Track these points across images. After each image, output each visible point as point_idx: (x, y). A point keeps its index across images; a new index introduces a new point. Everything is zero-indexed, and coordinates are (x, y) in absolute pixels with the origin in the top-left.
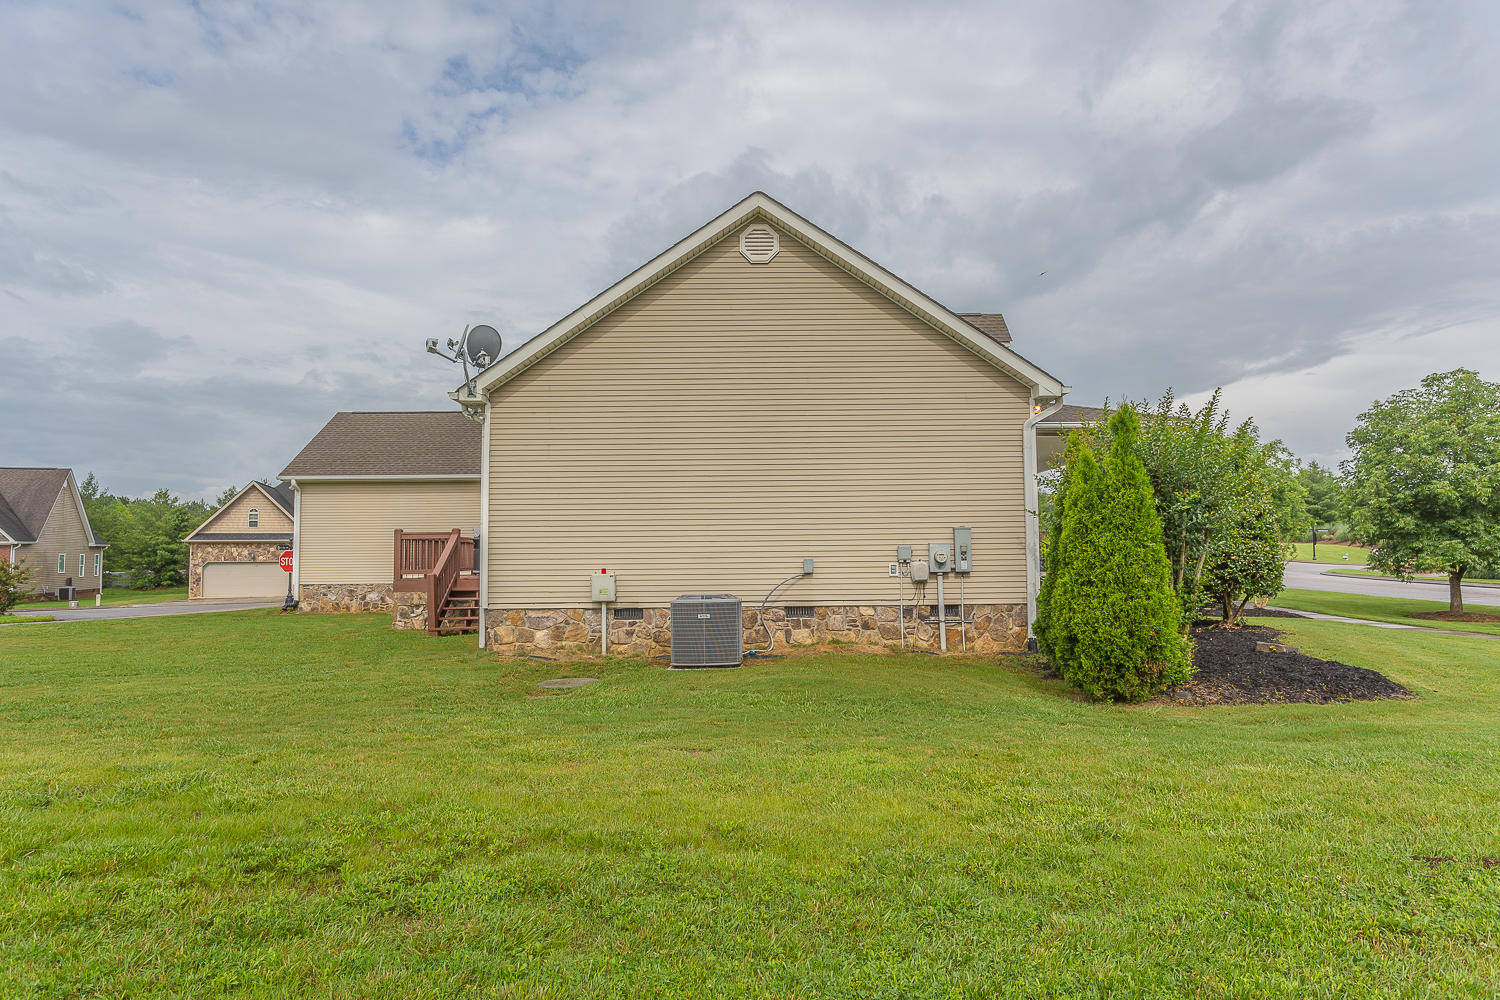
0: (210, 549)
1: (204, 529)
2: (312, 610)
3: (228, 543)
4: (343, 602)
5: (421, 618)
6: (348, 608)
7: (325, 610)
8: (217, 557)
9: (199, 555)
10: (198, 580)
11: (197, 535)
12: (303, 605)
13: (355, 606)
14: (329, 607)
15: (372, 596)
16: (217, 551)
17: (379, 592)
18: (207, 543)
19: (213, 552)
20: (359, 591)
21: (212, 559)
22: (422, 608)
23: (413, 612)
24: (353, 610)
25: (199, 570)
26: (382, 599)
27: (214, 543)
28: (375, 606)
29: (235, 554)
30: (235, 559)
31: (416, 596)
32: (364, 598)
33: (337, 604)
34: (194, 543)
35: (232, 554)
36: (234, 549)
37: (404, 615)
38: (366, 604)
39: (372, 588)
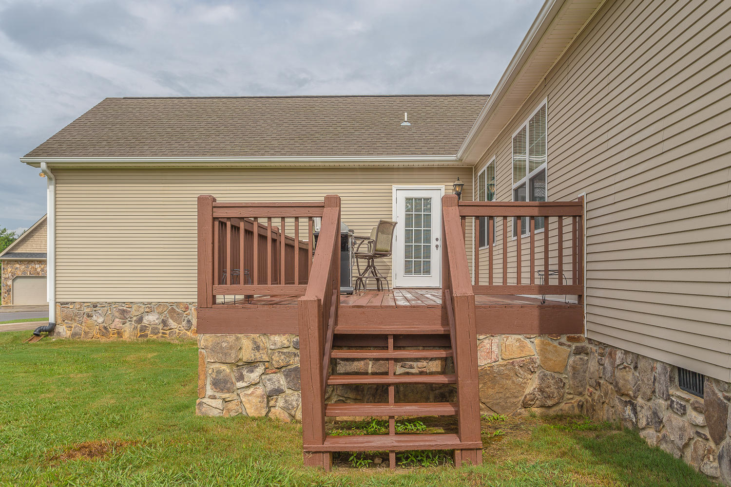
0: (18, 266)
1: (13, 249)
2: (74, 335)
3: (32, 261)
4: (113, 326)
5: (260, 391)
6: (119, 334)
7: (90, 335)
8: (24, 272)
9: (9, 270)
10: (9, 291)
11: (7, 254)
12: (63, 330)
13: (128, 331)
14: (95, 332)
15: (151, 319)
16: (23, 267)
17: (161, 313)
18: (16, 261)
19: (20, 268)
20: (134, 312)
21: (19, 273)
22: (260, 370)
23: (241, 378)
24: (126, 336)
25: (10, 283)
26: (164, 322)
27: (21, 261)
28: (155, 331)
29: (39, 270)
30: (38, 274)
31: (246, 343)
32: (140, 320)
33: (105, 328)
34: (4, 261)
35: (36, 269)
36: (37, 266)
37: (220, 384)
38: (144, 329)
39: (150, 308)
